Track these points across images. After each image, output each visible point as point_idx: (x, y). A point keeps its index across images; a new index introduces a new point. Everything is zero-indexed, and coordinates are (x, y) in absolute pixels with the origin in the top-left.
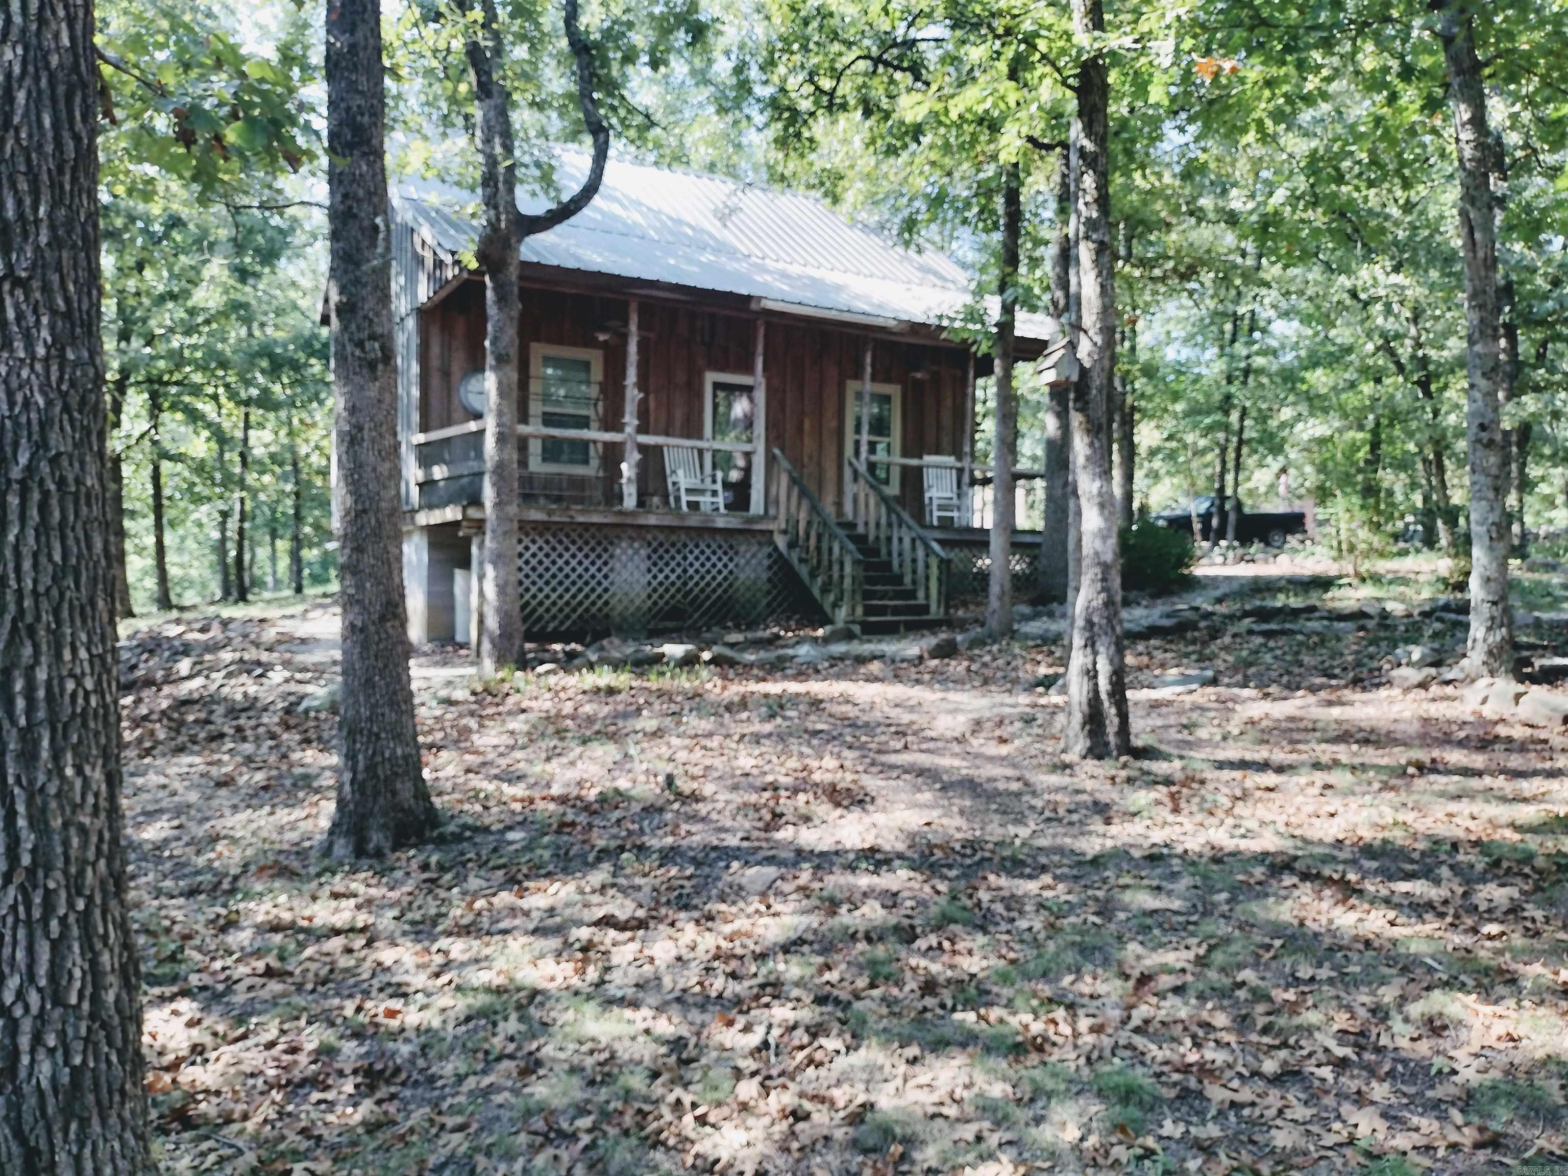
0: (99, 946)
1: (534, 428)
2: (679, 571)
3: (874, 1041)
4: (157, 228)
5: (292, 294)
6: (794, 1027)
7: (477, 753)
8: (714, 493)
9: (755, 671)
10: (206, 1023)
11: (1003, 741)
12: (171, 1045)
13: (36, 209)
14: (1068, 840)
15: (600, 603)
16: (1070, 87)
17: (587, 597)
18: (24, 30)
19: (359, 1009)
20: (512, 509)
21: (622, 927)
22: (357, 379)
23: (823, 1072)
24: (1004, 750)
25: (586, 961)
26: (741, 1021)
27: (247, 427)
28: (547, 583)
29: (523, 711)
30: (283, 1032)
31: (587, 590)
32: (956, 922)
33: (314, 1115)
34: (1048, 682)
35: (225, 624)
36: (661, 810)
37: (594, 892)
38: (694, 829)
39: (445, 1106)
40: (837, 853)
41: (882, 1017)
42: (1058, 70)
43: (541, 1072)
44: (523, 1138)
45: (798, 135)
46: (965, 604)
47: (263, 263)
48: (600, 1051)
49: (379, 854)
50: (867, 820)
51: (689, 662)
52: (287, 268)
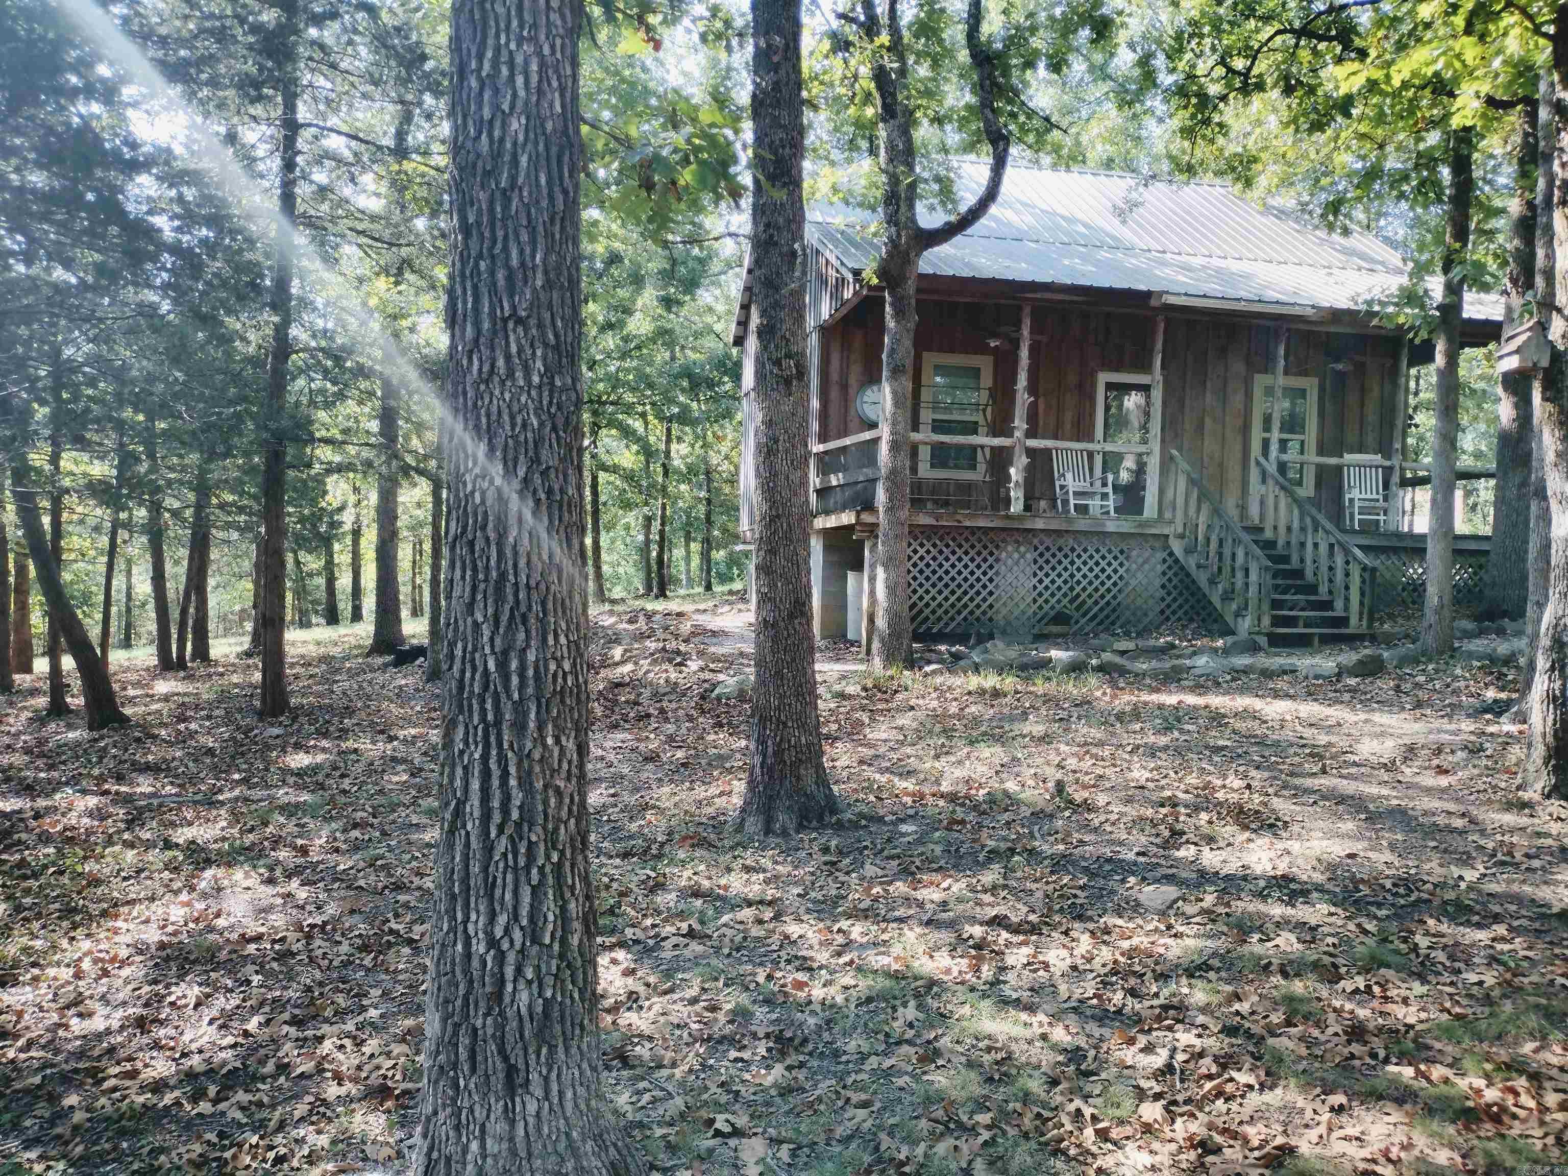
0: (568, 895)
1: (924, 435)
2: (1066, 575)
3: (1293, 1082)
4: (599, 265)
5: (709, 319)
6: (1201, 1055)
7: (869, 746)
8: (1104, 496)
9: (1148, 681)
10: (640, 974)
11: (1441, 771)
12: (612, 990)
13: (533, 257)
14: (1527, 889)
15: (984, 606)
16: (1545, 35)
17: (972, 599)
18: (526, 103)
19: (769, 977)
20: (904, 514)
21: (1015, 930)
22: (775, 395)
23: (1234, 1106)
24: (1444, 781)
25: (980, 959)
26: (1142, 1041)
27: (669, 441)
28: (934, 585)
29: (912, 708)
30: (704, 990)
31: (972, 592)
32: (1388, 966)
33: (732, 1072)
34: (1498, 709)
35: (649, 616)
36: (1051, 816)
37: (985, 891)
38: (1086, 838)
39: (849, 1081)
40: (1245, 878)
41: (1302, 1058)
42: (1531, 18)
43: (940, 1062)
44: (923, 1123)
45: (1207, 122)
46: (1391, 617)
47: (685, 293)
48: (997, 1050)
49: (785, 833)
50: (1280, 845)
51: (1076, 668)
52: (705, 296)
